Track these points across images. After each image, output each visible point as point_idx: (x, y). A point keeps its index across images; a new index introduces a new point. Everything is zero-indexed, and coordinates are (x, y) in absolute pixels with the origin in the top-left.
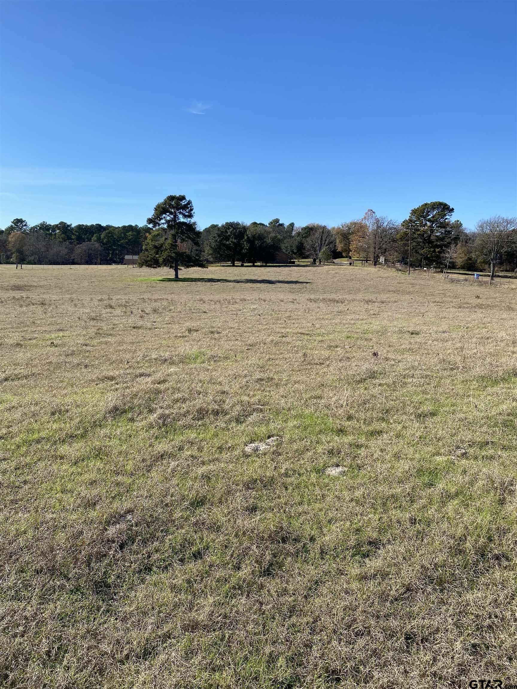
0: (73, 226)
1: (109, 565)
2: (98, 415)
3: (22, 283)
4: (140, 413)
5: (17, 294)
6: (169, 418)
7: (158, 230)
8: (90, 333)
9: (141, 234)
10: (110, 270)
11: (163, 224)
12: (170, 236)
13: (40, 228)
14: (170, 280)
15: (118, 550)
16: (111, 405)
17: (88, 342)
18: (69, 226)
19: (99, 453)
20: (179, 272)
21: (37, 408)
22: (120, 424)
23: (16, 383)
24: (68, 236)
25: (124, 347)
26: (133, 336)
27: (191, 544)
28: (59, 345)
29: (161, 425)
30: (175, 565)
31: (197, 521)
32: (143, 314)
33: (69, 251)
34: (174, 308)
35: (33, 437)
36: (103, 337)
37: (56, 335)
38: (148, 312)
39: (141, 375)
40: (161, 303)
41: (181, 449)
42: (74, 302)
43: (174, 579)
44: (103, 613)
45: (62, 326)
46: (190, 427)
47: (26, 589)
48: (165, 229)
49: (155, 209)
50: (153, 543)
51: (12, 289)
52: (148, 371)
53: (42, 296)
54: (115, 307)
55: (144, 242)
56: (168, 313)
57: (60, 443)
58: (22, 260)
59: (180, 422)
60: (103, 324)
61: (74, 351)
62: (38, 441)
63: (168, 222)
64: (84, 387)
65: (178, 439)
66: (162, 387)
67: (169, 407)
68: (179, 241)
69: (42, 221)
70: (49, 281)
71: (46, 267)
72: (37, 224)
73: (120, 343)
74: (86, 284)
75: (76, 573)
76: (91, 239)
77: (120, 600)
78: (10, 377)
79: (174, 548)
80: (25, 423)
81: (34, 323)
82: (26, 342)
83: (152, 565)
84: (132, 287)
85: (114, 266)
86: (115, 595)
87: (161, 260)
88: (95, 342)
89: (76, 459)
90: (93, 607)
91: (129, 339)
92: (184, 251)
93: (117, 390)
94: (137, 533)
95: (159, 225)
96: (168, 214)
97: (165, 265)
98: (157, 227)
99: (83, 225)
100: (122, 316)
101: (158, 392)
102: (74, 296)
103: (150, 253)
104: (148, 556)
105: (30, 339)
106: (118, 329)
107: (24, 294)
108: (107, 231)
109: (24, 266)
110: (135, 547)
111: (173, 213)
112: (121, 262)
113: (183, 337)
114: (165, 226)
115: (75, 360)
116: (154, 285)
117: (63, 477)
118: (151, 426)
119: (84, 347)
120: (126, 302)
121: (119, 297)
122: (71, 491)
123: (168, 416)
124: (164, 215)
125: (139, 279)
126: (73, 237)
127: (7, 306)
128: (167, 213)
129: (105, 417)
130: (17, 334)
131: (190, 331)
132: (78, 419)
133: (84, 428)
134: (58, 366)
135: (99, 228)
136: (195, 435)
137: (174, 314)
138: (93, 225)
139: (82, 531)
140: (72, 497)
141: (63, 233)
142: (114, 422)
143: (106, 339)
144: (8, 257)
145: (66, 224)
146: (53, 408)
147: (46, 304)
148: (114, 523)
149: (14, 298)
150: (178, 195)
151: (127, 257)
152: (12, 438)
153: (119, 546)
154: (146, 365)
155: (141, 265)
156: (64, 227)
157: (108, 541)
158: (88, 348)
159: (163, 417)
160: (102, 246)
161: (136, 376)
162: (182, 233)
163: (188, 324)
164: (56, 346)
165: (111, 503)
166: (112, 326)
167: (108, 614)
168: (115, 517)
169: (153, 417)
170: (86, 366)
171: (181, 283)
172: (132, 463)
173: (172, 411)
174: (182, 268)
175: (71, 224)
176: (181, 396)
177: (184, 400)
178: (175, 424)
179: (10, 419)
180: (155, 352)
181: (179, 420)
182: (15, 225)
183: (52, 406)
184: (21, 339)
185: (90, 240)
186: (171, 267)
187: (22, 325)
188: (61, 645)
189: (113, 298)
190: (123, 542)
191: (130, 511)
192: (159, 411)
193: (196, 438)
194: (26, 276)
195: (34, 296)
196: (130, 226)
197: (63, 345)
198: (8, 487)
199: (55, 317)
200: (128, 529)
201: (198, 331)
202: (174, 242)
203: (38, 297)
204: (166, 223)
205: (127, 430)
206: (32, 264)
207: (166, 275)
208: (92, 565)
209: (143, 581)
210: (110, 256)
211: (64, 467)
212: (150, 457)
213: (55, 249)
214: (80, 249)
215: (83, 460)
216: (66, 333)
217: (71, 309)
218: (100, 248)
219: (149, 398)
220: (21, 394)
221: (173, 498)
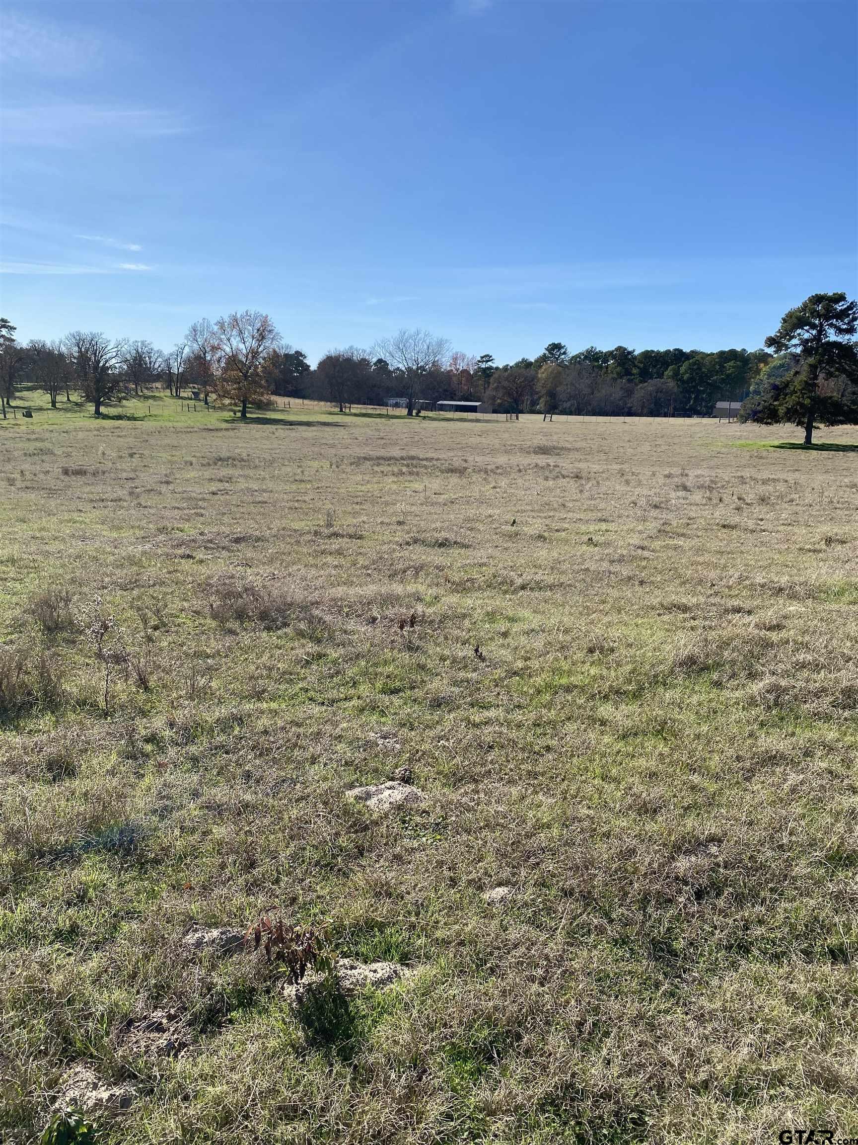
0: (636, 353)
1: (677, 918)
2: (662, 666)
3: (550, 444)
4: (733, 676)
5: (542, 460)
6: (787, 694)
7: (785, 357)
8: (649, 529)
9: (750, 365)
10: (688, 425)
11: (795, 345)
12: (806, 368)
13: (586, 357)
14: (794, 446)
15: (692, 898)
16: (685, 653)
17: (646, 543)
18: (630, 353)
19: (663, 729)
20: (814, 433)
21: (569, 638)
22: (696, 688)
23: (537, 594)
24: (627, 370)
25: (707, 557)
26: (721, 540)
27: (829, 929)
28: (601, 544)
29: (772, 703)
30: (795, 958)
31: (840, 892)
32: (739, 503)
33: (626, 394)
34: (800, 497)
35: (561, 681)
36: (670, 537)
37: (597, 528)
38: (750, 502)
39: (738, 610)
40: (775, 487)
41: (808, 754)
42: (625, 477)
43: (791, 982)
44: (665, 995)
45: (606, 514)
46: (828, 718)
47: (549, 914)
48: (799, 356)
49: (784, 319)
50: (753, 906)
51: (535, 453)
52: (747, 605)
53: (577, 465)
54: (692, 490)
55: (753, 378)
56: (786, 505)
57: (600, 699)
58: (553, 408)
59: (807, 706)
60: (670, 516)
61: (624, 556)
62: (568, 689)
63: (804, 342)
64: (638, 616)
65: (803, 736)
66: (774, 636)
67: (786, 674)
68: (822, 376)
69: (588, 347)
70: (589, 442)
71: (587, 419)
72: (581, 351)
73: (699, 551)
74: (646, 447)
75: (623, 914)
76: (663, 374)
77: (693, 983)
78: (528, 585)
79: (793, 927)
80: (550, 657)
81: (564, 505)
82: (551, 534)
83: (751, 943)
84: (724, 456)
85: (695, 420)
86: (684, 972)
87: (782, 411)
88: (657, 544)
89: (625, 730)
90: (649, 978)
91: (713, 545)
92: (829, 395)
93: (692, 629)
94: (726, 880)
95: (787, 348)
96: (807, 328)
97: (789, 420)
98: (783, 352)
99: (653, 351)
100: (705, 505)
101: (768, 645)
102: (625, 467)
103: (764, 399)
104: (744, 926)
105: (557, 531)
106: (695, 526)
107: (551, 461)
108: (691, 361)
109: (555, 417)
110: (721, 903)
111: (817, 326)
112: (709, 412)
113: (814, 551)
114: (799, 350)
115: (625, 571)
116: (764, 454)
117: (603, 755)
118: (752, 702)
119: (640, 551)
120: (712, 481)
121: (699, 472)
122: (617, 781)
123: (785, 690)
124: (799, 331)
125: (739, 442)
126: (635, 371)
127: (527, 477)
128: (806, 326)
129: (672, 672)
130: (539, 521)
131: (829, 541)
132: (629, 667)
133: (638, 682)
134: (598, 577)
135: (678, 356)
136: (837, 734)
137: (799, 508)
138: (669, 351)
139: (634, 850)
140: (617, 789)
141: (619, 365)
142: (687, 683)
143: (675, 542)
144: (534, 403)
145: (625, 349)
146: (591, 641)
147: (581, 478)
148: (688, 852)
149: (537, 465)
150: (830, 294)
151: (720, 405)
152: (530, 676)
153: (695, 893)
154: (744, 594)
155: (744, 420)
156: (622, 356)
157: (677, 880)
158: (646, 553)
159: (775, 689)
160: (678, 387)
161: (727, 611)
162: (831, 362)
163: (827, 529)
164: (596, 546)
165: (682, 816)
166: (686, 521)
167: (672, 1001)
168: (690, 842)
169: (756, 687)
170: (642, 583)
171: (814, 452)
172: (717, 758)
173: (792, 682)
174: (822, 426)
175: (634, 351)
176: (811, 658)
177: (817, 667)
178: (798, 706)
179: (528, 648)
180: (761, 573)
181: (805, 702)
182: (550, 353)
183: (590, 638)
184: (545, 528)
185: (661, 376)
186: (800, 423)
187: (547, 507)
188: (598, 1020)
189: (690, 474)
190: (701, 888)
191: (713, 839)
192: (768, 680)
193: (838, 740)
194: (556, 433)
195: (566, 464)
196: (733, 352)
197: (607, 544)
198: (523, 749)
199: (596, 499)
200: (712, 869)
201: (845, 542)
202: (811, 379)
203: (571, 465)
204: (800, 345)
205: (710, 701)
206: (567, 414)
207: (787, 437)
208: (650, 910)
209: (734, 966)
210: (691, 403)
211: (606, 739)
212: (749, 755)
213: (604, 391)
214: (644, 390)
215: (636, 734)
216: (612, 526)
217: (621, 488)
218: (676, 389)
219: (751, 652)
220: (544, 612)
221: (794, 838)
